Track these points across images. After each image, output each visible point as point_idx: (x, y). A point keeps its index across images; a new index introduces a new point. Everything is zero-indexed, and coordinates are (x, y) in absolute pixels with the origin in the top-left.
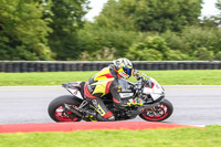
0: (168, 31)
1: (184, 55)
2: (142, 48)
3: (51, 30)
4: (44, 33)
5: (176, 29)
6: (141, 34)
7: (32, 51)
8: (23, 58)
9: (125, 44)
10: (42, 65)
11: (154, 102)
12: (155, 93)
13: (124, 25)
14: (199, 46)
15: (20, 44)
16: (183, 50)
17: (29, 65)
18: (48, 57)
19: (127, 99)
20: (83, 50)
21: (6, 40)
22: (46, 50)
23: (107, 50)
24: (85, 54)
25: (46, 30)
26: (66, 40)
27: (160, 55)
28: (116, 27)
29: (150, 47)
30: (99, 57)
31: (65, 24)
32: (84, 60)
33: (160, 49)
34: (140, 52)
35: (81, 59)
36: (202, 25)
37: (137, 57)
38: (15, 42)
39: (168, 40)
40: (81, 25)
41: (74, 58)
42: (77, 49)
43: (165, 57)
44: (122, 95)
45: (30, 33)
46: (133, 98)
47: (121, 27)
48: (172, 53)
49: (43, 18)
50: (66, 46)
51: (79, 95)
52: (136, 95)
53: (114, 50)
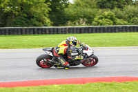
0: (116, 8)
1: (125, 22)
2: (101, 18)
3: (50, 9)
4: (47, 11)
5: (120, 7)
6: (100, 10)
7: (40, 21)
8: (35, 25)
9: (91, 16)
10: (45, 29)
11: (88, 57)
12: (89, 53)
13: (90, 5)
14: (133, 16)
15: (33, 17)
16: (125, 19)
17: (38, 29)
18: (49, 24)
19: (75, 56)
20: (68, 20)
21: (25, 15)
22: (48, 21)
23: (81, 20)
24: (69, 22)
25: (47, 9)
26: (58, 15)
27: (112, 22)
28: (86, 6)
29: (106, 18)
30: (77, 24)
31: (58, 5)
32: (69, 26)
33: (112, 18)
34: (100, 21)
35: (67, 25)
36: (134, 4)
37: (99, 23)
38: (30, 17)
39: (116, 13)
40: (67, 6)
41: (64, 24)
42: (64, 19)
43: (115, 23)
44: (72, 54)
45: (39, 11)
46: (78, 55)
47: (89, 6)
48: (118, 21)
49: (45, 3)
50: (58, 18)
51: (51, 54)
52: (80, 54)
53: (85, 19)
